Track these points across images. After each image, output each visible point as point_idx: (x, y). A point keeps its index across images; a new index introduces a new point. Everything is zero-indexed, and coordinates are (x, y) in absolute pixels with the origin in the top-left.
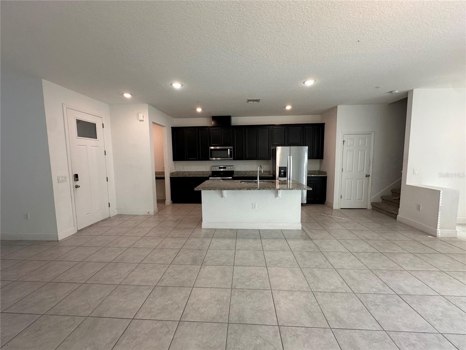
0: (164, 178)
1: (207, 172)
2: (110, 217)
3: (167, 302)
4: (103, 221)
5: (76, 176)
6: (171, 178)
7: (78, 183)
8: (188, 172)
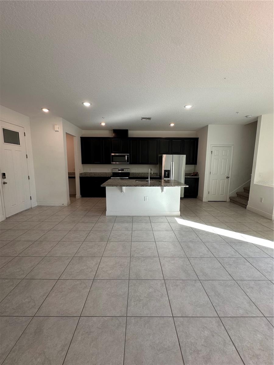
3: (83, 267)
4: (26, 210)
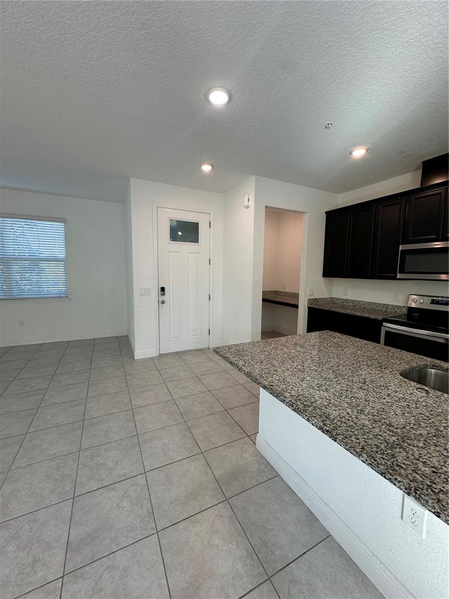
0: (297, 306)
1: (396, 306)
2: (209, 349)
5: (163, 289)
6: (309, 308)
7: (164, 298)
8: (353, 301)
